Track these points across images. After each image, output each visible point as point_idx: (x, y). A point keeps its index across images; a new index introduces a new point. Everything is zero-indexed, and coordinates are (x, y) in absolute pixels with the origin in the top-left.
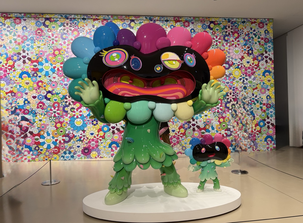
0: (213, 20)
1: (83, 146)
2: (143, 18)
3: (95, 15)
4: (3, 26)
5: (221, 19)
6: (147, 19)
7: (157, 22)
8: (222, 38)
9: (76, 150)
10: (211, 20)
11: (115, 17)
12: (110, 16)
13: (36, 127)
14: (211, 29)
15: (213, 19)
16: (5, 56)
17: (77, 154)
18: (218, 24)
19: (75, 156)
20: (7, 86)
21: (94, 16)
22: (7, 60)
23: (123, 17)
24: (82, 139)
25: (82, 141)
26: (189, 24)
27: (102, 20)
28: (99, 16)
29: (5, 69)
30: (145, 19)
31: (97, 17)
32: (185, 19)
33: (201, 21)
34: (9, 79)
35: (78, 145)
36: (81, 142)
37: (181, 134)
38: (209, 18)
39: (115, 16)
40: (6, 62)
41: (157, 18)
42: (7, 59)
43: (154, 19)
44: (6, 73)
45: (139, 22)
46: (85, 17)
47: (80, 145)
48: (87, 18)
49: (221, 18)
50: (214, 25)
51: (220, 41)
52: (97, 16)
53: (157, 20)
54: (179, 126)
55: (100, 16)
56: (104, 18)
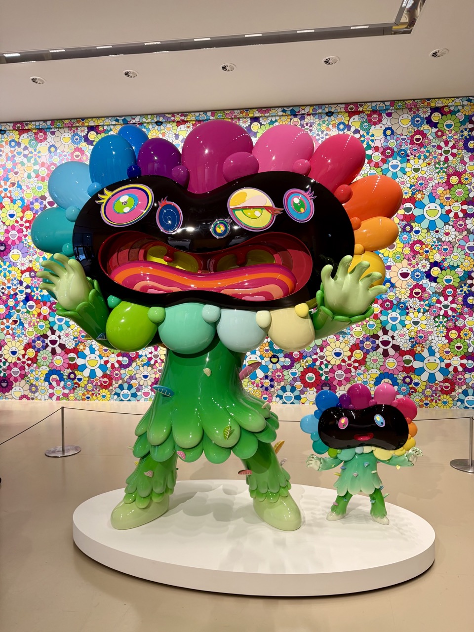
0: (439, 104)
1: (154, 376)
2: (276, 112)
3: (180, 114)
4: (17, 147)
5: (457, 100)
6: (286, 114)
7: (308, 117)
8: (461, 144)
9: (141, 384)
10: (432, 105)
11: (220, 114)
12: (209, 114)
13: (71, 337)
14: (434, 125)
15: (440, 102)
16: (19, 203)
17: (143, 391)
18: (450, 112)
19: (139, 394)
20: (23, 258)
21: (178, 116)
22: (23, 212)
23: (236, 114)
24: (152, 362)
25: (153, 366)
26: (380, 118)
27: (194, 122)
28: (187, 116)
29: (20, 227)
30: (281, 113)
31: (183, 118)
32: (370, 107)
33: (410, 109)
34: (26, 246)
35: (145, 373)
36: (150, 368)
37: (355, 361)
38: (429, 99)
39: (220, 112)
40: (21, 215)
41: (307, 110)
42: (22, 209)
43: (300, 113)
44: (21, 235)
45: (269, 121)
46: (161, 119)
47: (148, 374)
48: (164, 120)
49: (458, 97)
50: (440, 115)
51: (455, 151)
52: (184, 116)
53: (308, 115)
54: (351, 344)
55: (190, 115)
56: (197, 118)
